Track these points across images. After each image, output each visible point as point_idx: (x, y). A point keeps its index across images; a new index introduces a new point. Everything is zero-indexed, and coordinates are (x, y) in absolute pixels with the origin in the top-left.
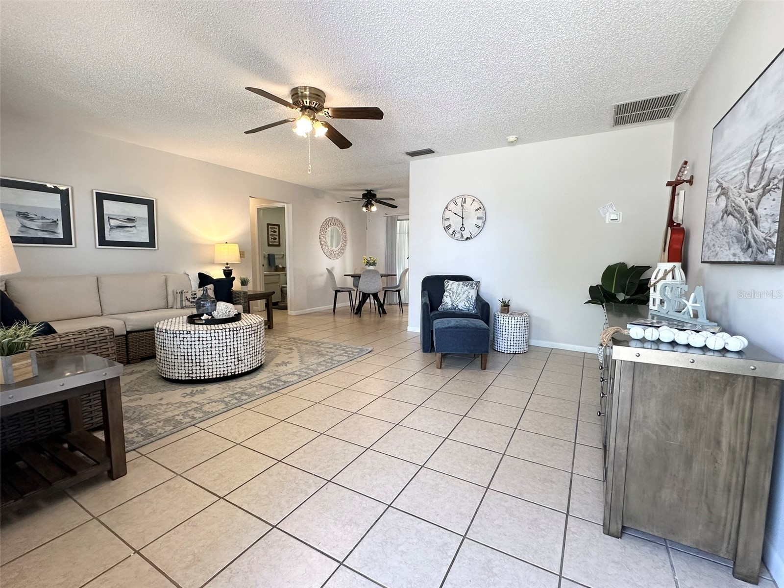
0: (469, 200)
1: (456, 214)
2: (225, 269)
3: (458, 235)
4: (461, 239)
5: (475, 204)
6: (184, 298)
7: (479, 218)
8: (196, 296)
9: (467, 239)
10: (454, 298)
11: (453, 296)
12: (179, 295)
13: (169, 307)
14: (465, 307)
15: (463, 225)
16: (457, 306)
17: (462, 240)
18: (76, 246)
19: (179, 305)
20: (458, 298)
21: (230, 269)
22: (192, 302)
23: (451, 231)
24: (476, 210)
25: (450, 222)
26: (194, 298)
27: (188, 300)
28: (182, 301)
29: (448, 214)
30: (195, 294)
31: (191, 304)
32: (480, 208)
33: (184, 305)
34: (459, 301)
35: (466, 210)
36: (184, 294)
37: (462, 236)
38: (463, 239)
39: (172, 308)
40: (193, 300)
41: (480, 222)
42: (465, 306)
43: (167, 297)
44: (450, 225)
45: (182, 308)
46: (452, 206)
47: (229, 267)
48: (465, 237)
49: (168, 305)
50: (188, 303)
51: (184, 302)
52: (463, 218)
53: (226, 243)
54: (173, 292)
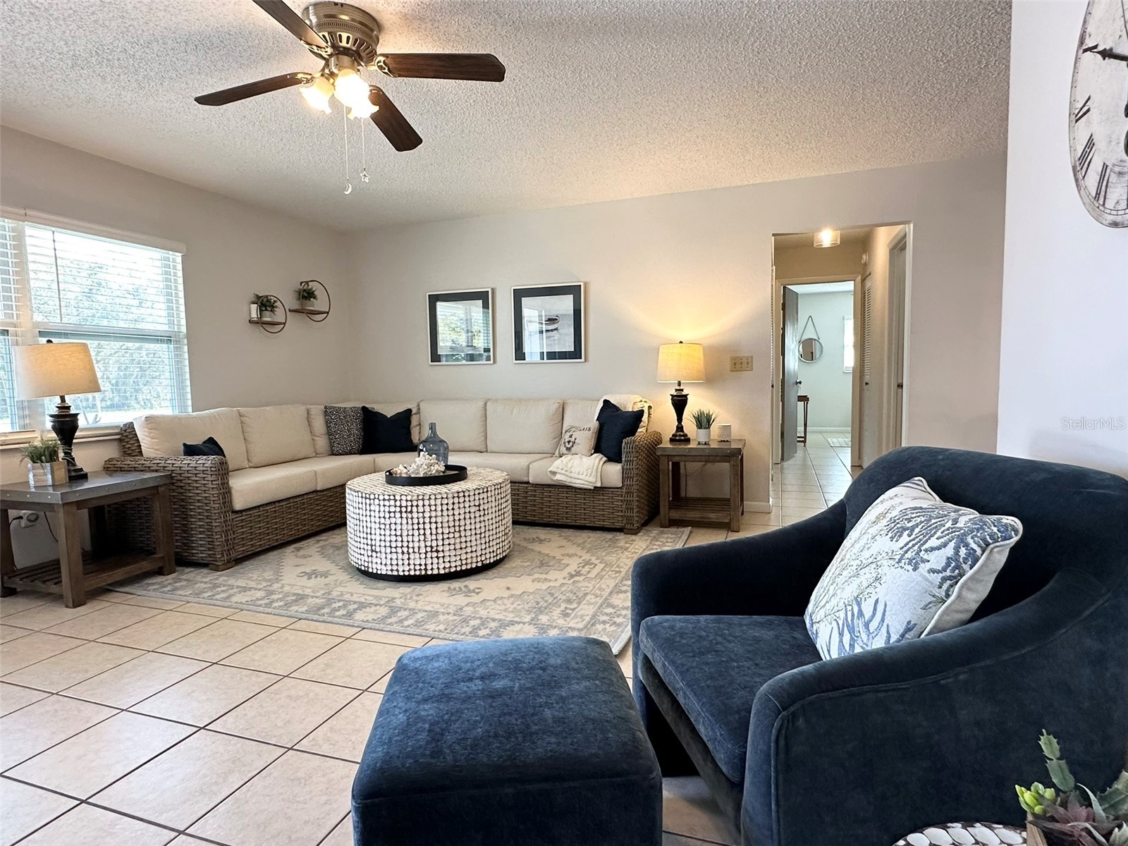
2: (675, 394)
18: (495, 362)
21: (683, 393)
25: (1092, 121)
44: (1090, 144)
47: (682, 390)
53: (681, 342)
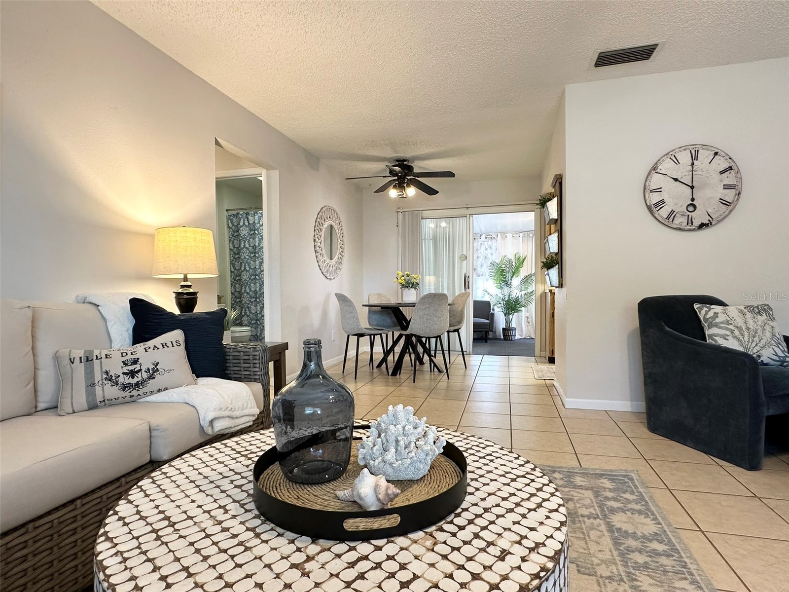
0: (705, 156)
1: (676, 180)
2: (180, 291)
3: (680, 221)
4: (688, 227)
5: (719, 162)
6: (98, 376)
7: (727, 187)
8: (137, 367)
9: (702, 226)
10: (746, 338)
11: (743, 335)
12: (80, 369)
13: (41, 406)
14: (777, 358)
15: (693, 200)
16: (759, 356)
17: (690, 230)
19: (81, 399)
20: (756, 339)
21: (191, 290)
22: (124, 387)
23: (664, 212)
24: (722, 172)
25: (664, 196)
26: (132, 374)
27: (110, 379)
28: (93, 385)
29: (656, 181)
30: (135, 362)
31: (123, 394)
32: (730, 168)
33: (99, 398)
34: (760, 345)
35: (698, 173)
36: (96, 363)
37: (690, 221)
38: (693, 227)
39: (53, 408)
40: (127, 380)
41: (730, 195)
42: (777, 355)
43: (35, 378)
44: (663, 201)
45: (93, 406)
46: (667, 166)
47: (189, 286)
48: (697, 223)
49: (36, 401)
50: (112, 392)
51: (98, 389)
52: (692, 187)
54: (56, 358)
